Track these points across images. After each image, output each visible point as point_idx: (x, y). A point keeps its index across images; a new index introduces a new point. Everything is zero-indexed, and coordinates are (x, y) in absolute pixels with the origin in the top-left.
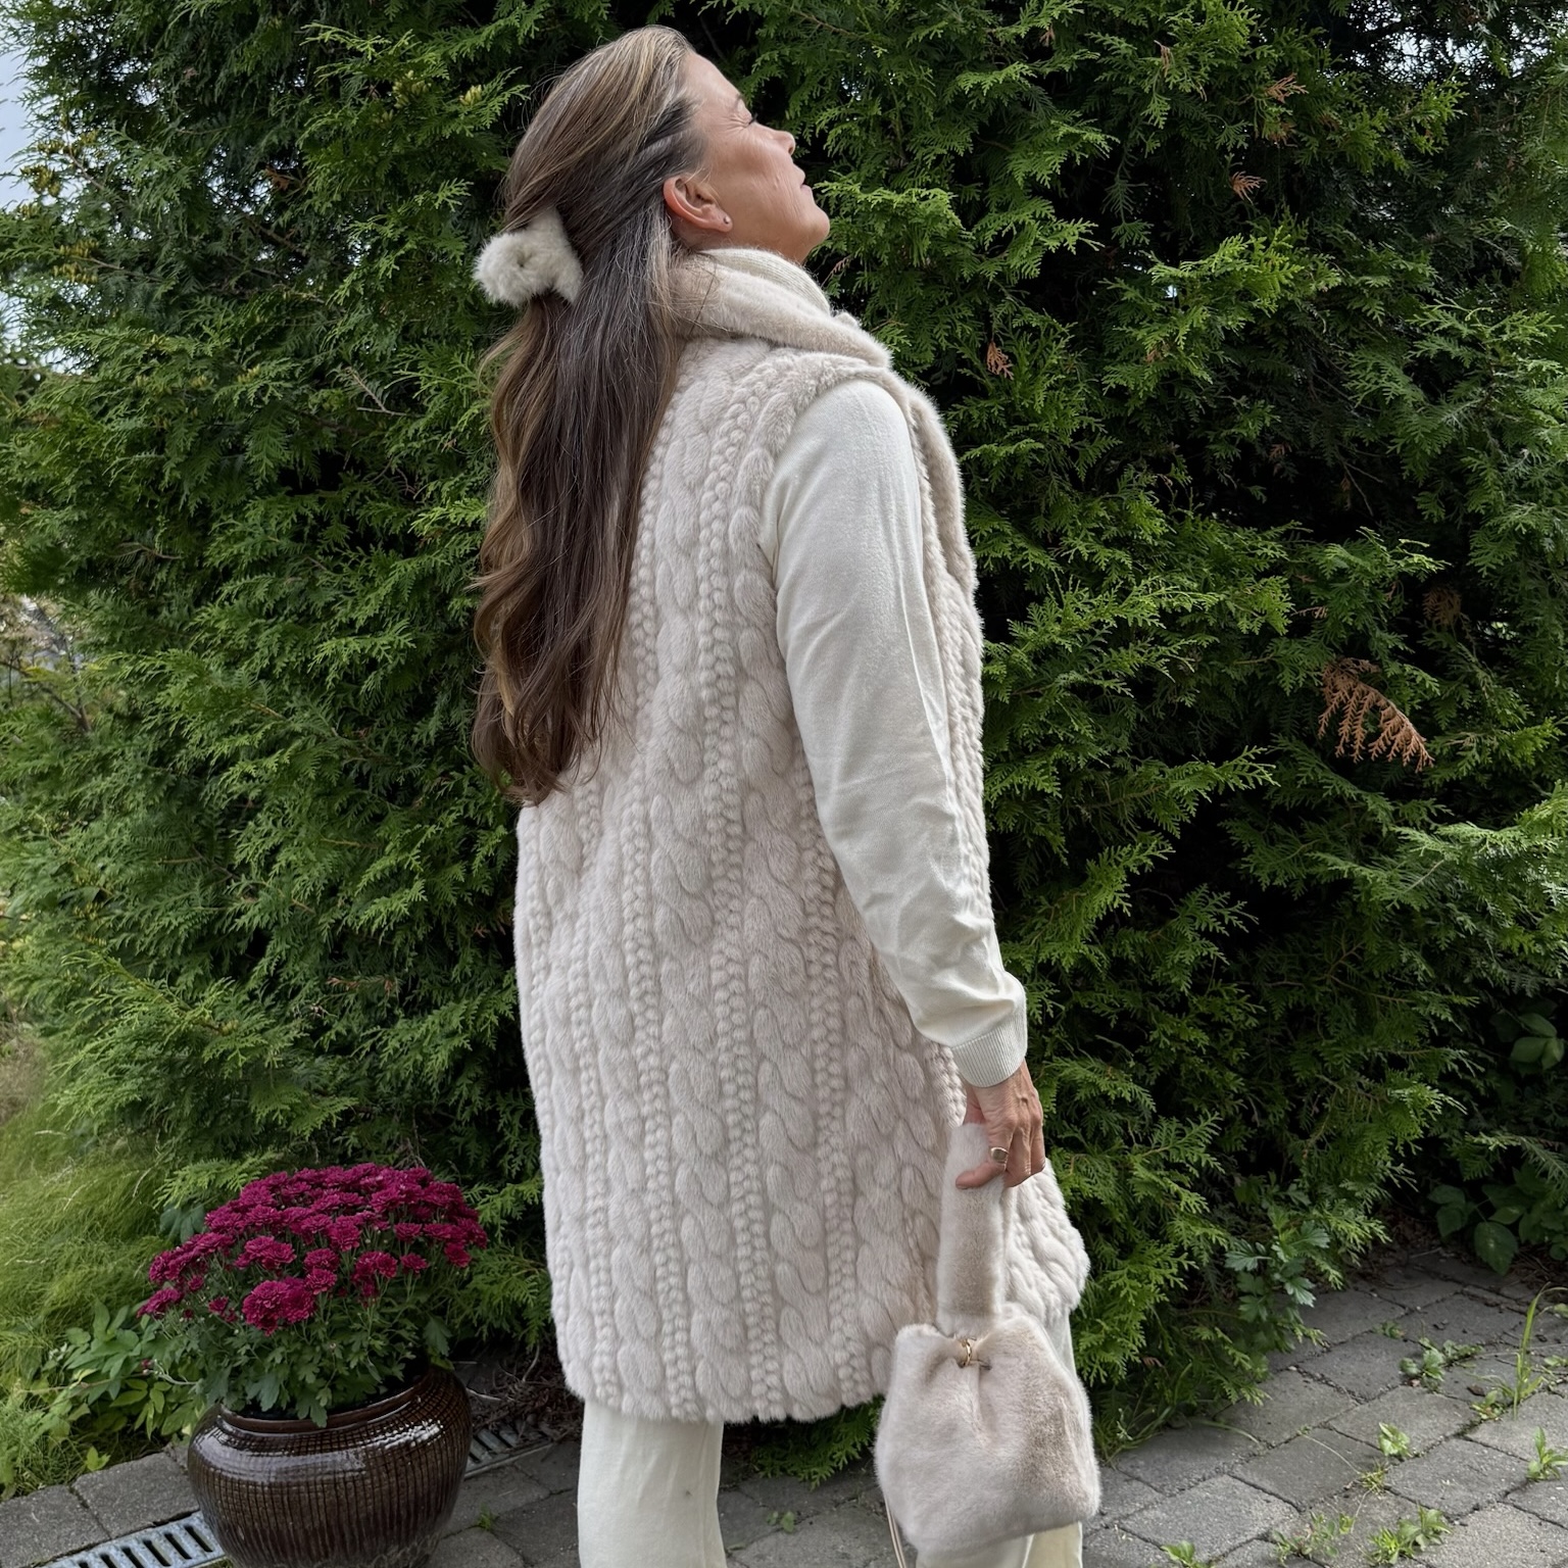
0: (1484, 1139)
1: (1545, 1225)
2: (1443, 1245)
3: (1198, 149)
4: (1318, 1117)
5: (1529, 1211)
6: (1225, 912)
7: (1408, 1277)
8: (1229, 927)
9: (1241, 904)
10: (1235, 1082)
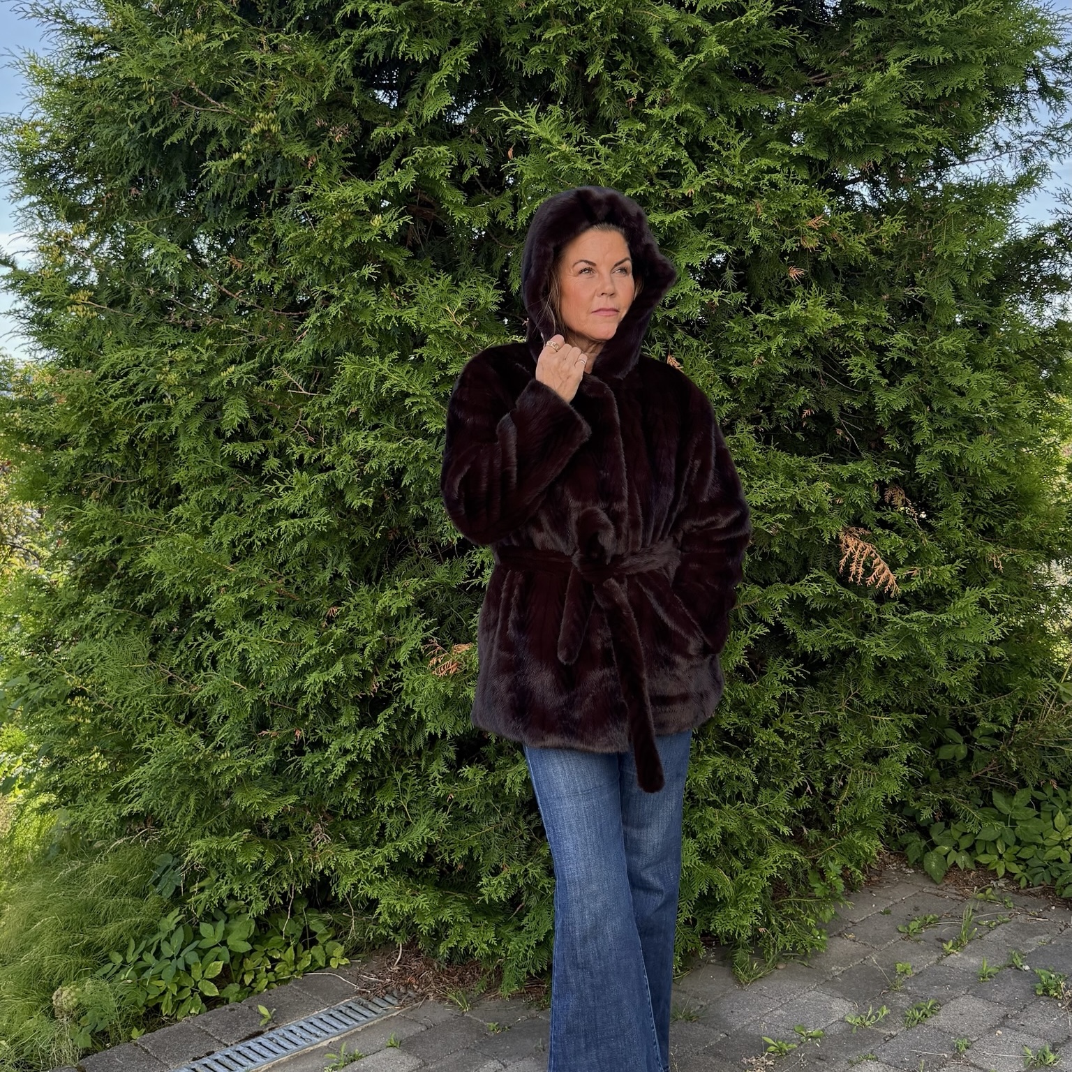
4: (843, 788)
6: (794, 669)
8: (797, 677)
9: (801, 665)
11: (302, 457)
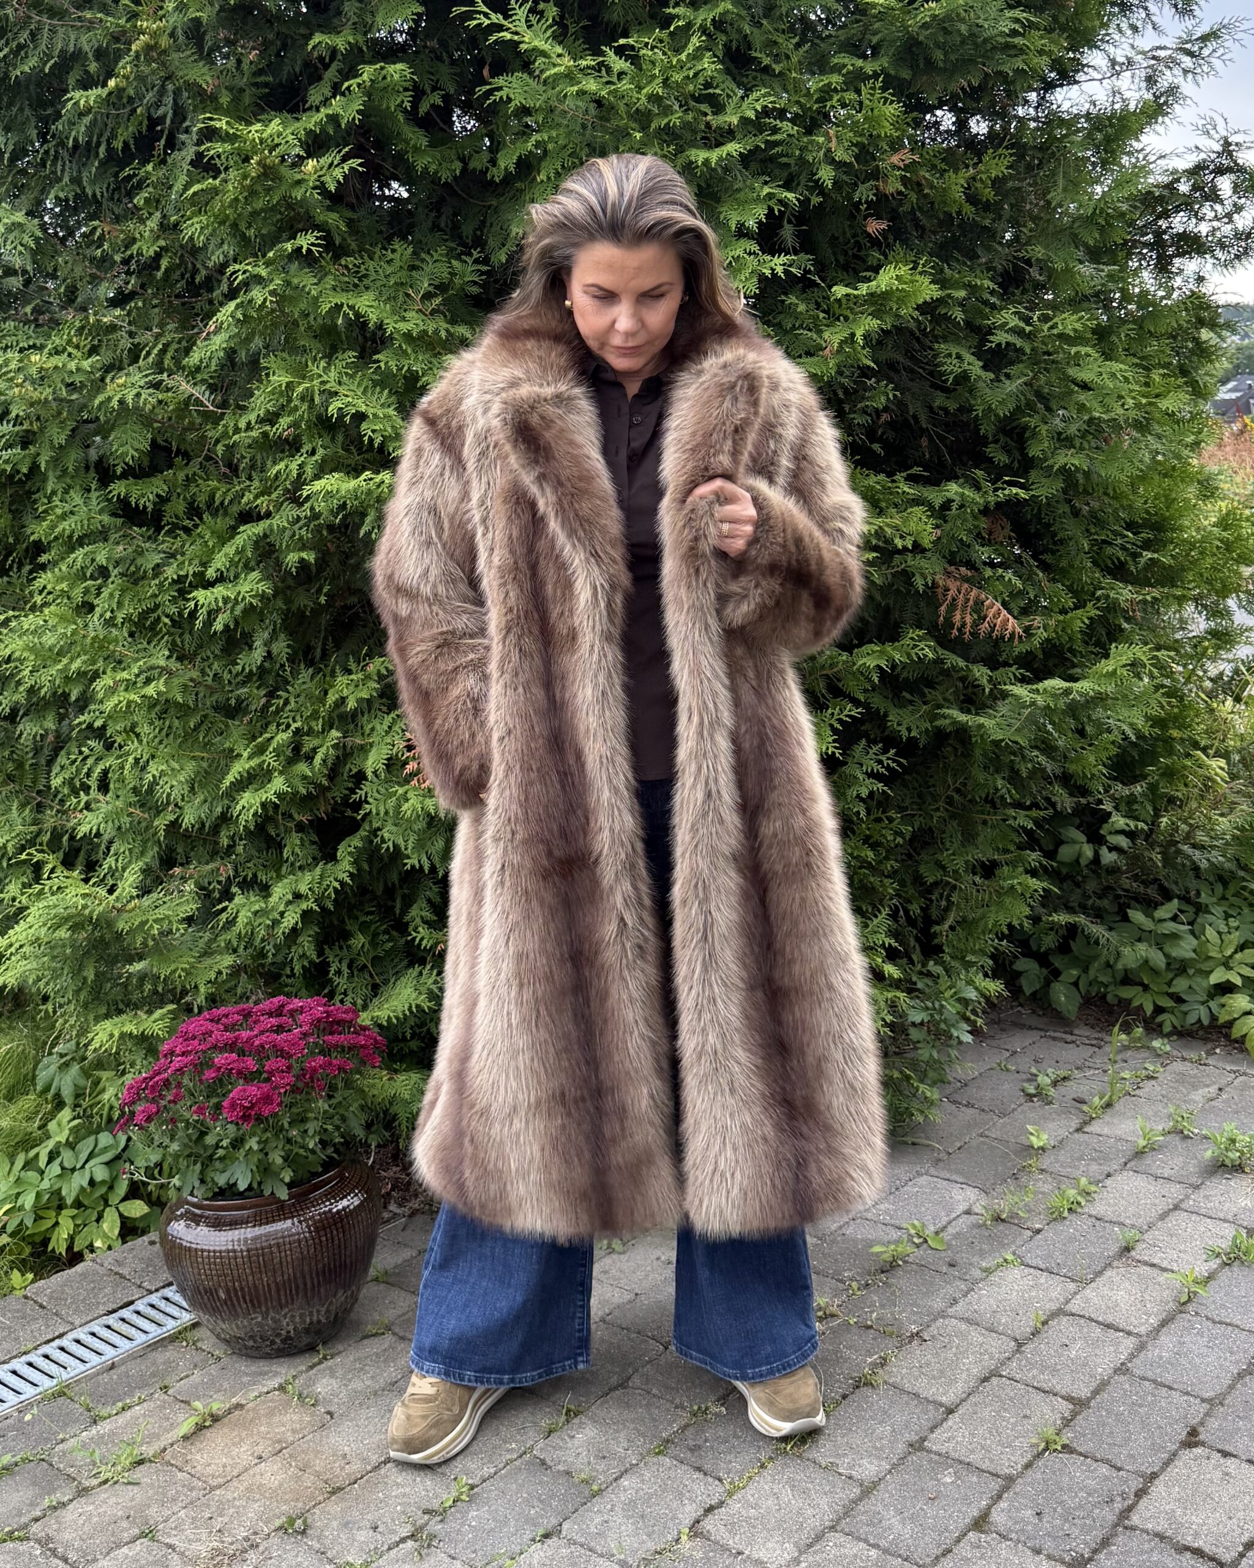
0: (1055, 917)
1: (1100, 979)
2: (1021, 1005)
3: (835, 201)
4: (947, 909)
5: (1086, 970)
6: (883, 758)
7: (1003, 1030)
8: (888, 768)
9: (892, 751)
10: (891, 887)
11: (212, 497)
